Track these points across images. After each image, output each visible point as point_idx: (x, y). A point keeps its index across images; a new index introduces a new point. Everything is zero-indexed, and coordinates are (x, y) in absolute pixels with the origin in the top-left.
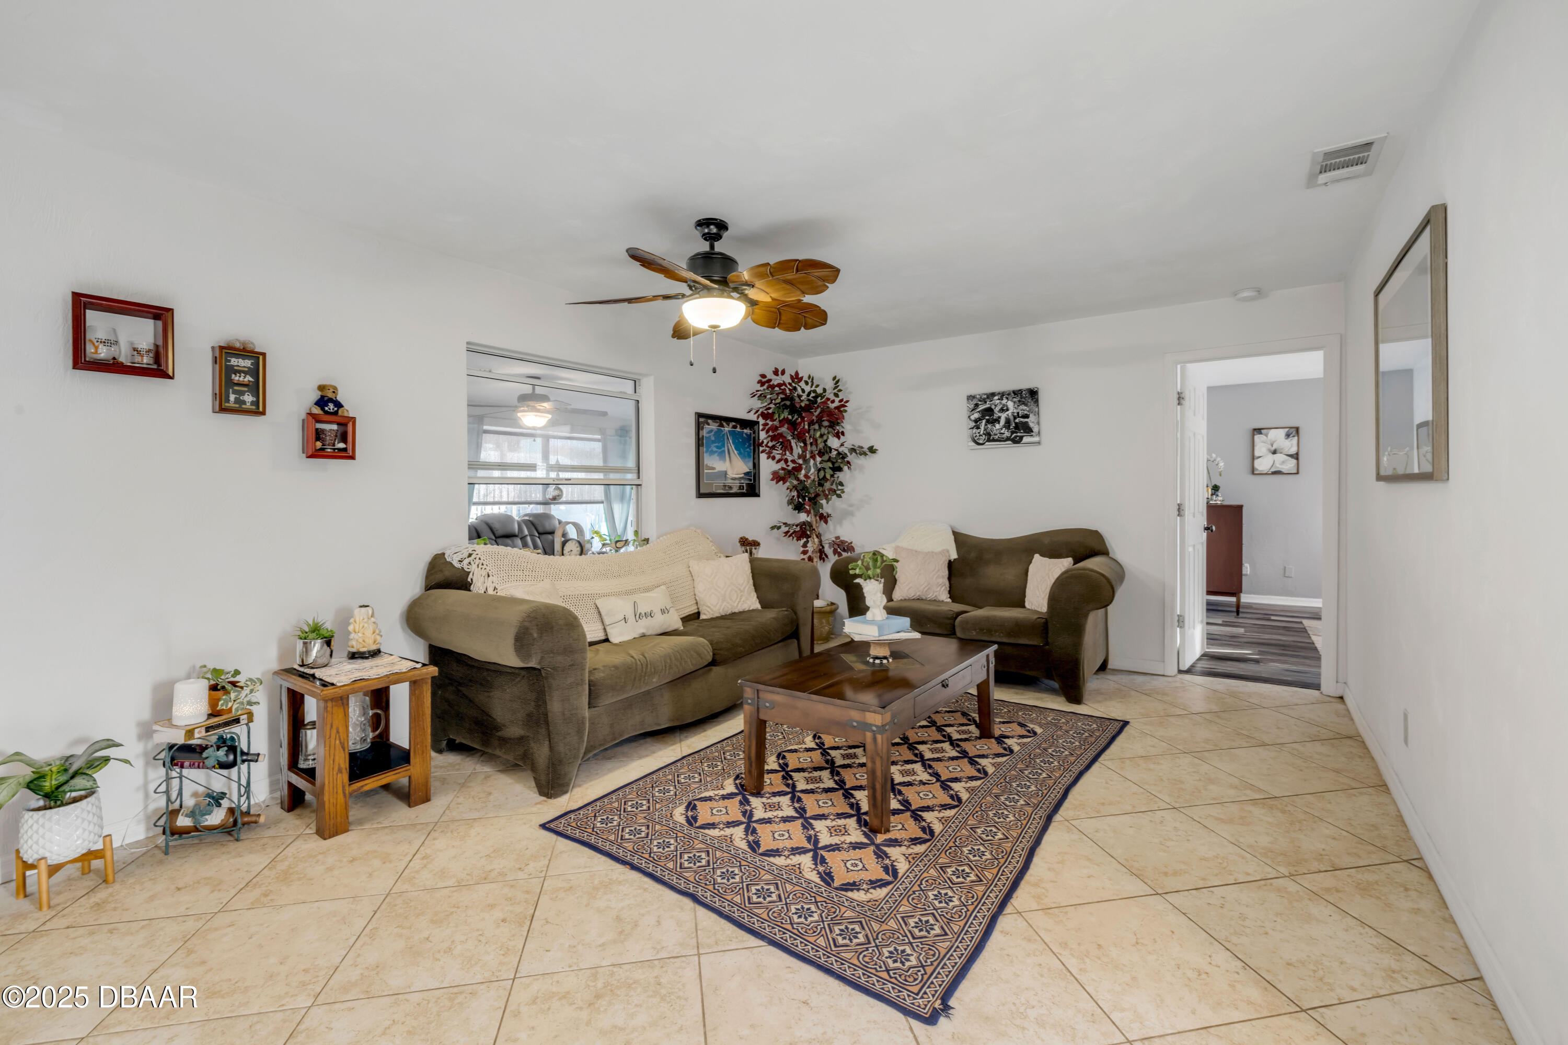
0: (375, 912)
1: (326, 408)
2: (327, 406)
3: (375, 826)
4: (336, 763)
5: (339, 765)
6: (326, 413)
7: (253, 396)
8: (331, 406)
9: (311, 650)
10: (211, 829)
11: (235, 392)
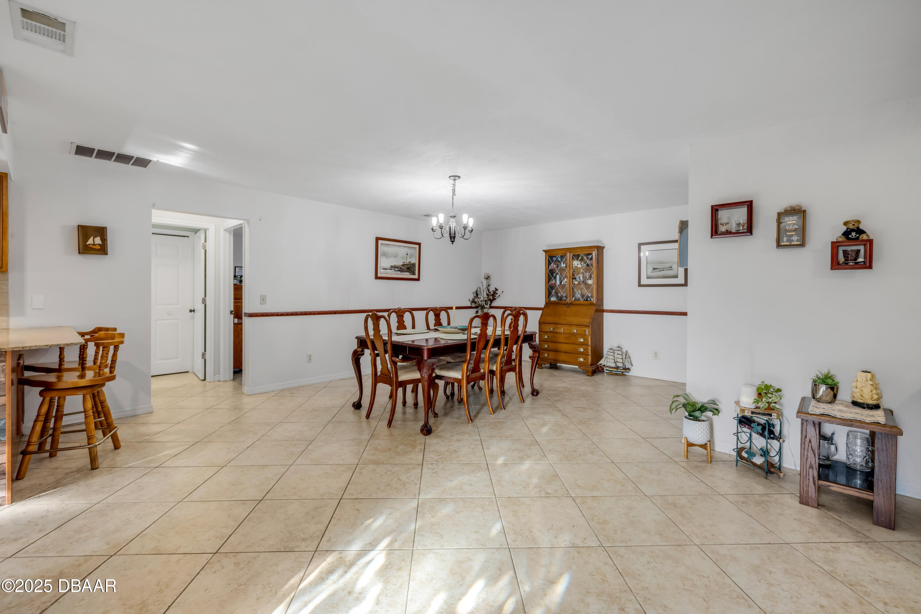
0: (769, 544)
1: (850, 236)
2: (851, 234)
3: (835, 516)
4: (809, 460)
5: (811, 463)
6: (851, 239)
7: (797, 236)
8: (854, 234)
9: (819, 390)
10: (754, 464)
11: (787, 236)
